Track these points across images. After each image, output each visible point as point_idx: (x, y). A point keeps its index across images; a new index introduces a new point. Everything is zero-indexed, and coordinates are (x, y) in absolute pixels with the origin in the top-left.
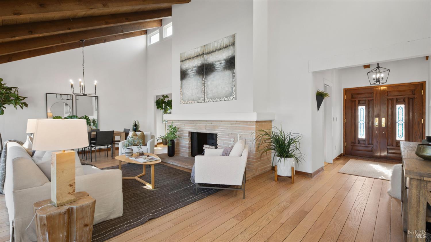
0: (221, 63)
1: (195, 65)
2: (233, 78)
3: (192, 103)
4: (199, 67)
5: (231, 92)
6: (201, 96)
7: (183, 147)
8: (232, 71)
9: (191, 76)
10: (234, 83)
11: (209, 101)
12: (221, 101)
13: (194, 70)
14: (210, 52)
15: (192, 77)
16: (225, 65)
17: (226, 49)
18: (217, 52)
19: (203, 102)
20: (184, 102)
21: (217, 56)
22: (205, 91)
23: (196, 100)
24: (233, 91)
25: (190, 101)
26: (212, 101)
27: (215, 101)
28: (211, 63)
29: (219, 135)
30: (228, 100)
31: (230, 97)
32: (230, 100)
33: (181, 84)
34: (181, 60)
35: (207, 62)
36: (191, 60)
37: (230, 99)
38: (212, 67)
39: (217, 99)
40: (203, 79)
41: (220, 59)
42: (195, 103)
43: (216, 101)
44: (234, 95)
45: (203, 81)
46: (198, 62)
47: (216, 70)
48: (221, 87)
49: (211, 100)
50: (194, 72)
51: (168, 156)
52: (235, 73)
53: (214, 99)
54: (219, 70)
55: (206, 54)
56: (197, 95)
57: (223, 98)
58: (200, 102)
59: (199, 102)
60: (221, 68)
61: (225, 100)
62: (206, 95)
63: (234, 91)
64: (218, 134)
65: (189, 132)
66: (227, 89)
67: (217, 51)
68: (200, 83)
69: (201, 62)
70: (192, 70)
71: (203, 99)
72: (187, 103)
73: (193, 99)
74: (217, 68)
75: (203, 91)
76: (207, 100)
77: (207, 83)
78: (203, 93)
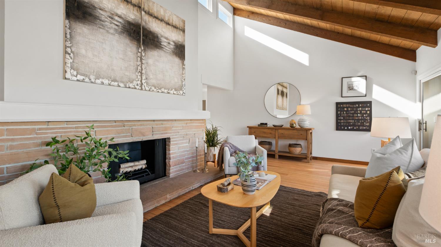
0: (169, 43)
1: (119, 12)
2: (183, 70)
3: (109, 85)
6: (134, 76)
8: (182, 61)
11: (151, 90)
12: (168, 93)
13: (118, 22)
14: (153, 15)
16: (174, 49)
18: (164, 24)
19: (140, 88)
20: (80, 77)
21: (164, 30)
22: (144, 72)
23: (122, 82)
24: (182, 85)
25: (103, 78)
26: (155, 90)
27: (161, 91)
28: (155, 33)
30: (178, 94)
31: (180, 91)
32: (180, 95)
37: (179, 94)
38: (156, 40)
39: (163, 90)
40: (140, 51)
41: (168, 37)
42: (119, 86)
43: (162, 92)
45: (139, 52)
46: (127, 12)
47: (163, 48)
48: (170, 76)
49: (153, 88)
50: (117, 25)
52: (185, 64)
53: (158, 87)
54: (167, 51)
55: (145, 12)
56: (126, 74)
58: (133, 88)
59: (129, 87)
60: (170, 50)
61: (174, 94)
62: (144, 78)
63: (184, 85)
66: (176, 80)
67: (163, 22)
68: (132, 53)
69: (135, 17)
70: (110, 17)
71: (139, 84)
72: (93, 80)
73: (113, 76)
74: (164, 47)
75: (139, 69)
76: (147, 87)
77: (148, 60)
78: (139, 73)
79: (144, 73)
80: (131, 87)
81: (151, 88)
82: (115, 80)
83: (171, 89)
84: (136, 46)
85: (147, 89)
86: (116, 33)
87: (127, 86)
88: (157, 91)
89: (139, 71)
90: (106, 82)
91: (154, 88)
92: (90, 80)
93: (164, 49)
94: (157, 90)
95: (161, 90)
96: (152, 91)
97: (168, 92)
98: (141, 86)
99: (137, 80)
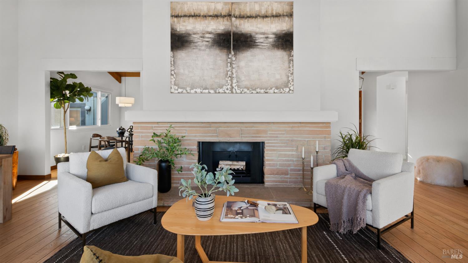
0: (267, 38)
1: (209, 29)
2: (290, 63)
3: (201, 93)
4: (219, 35)
5: (287, 82)
6: (223, 82)
8: (288, 52)
9: (201, 46)
10: (291, 69)
11: (243, 92)
12: (266, 93)
13: (208, 38)
14: (245, 16)
15: (203, 48)
16: (274, 42)
17: (276, 19)
18: (259, 20)
19: (230, 92)
20: (180, 90)
21: (259, 26)
22: (234, 76)
23: (212, 89)
24: (289, 81)
25: (196, 88)
26: (248, 92)
27: (256, 92)
28: (247, 34)
29: (268, 143)
30: (281, 93)
32: (285, 93)
34: (172, 14)
35: (240, 29)
36: (199, 19)
37: (284, 92)
38: (249, 40)
39: (258, 90)
40: (230, 56)
41: (266, 32)
42: (209, 93)
43: (257, 93)
44: (290, 87)
45: (229, 58)
46: (220, 26)
47: (258, 45)
48: (268, 73)
49: (246, 90)
50: (207, 41)
52: (293, 55)
53: (252, 88)
54: (264, 47)
55: (236, 17)
56: (216, 81)
57: (271, 89)
59: (219, 93)
60: (268, 45)
61: (274, 93)
62: (235, 81)
63: (291, 81)
64: (265, 142)
65: (199, 142)
66: (278, 77)
67: (259, 18)
68: (222, 61)
69: (224, 27)
70: (201, 37)
71: (229, 88)
72: (189, 91)
73: (204, 85)
74: (260, 44)
75: (229, 74)
76: (238, 89)
77: (239, 63)
78: (230, 78)
79: (235, 77)
80: (221, 92)
81: (243, 90)
82: (206, 89)
83: (269, 88)
84: (226, 53)
85: (238, 91)
86: (207, 48)
87: (217, 92)
88: (251, 92)
89: (230, 76)
90: (199, 90)
91: (247, 90)
92: (187, 91)
93: (260, 46)
94: (251, 91)
95: (255, 91)
96: (244, 93)
97: (266, 92)
98: (231, 90)
99: (227, 84)
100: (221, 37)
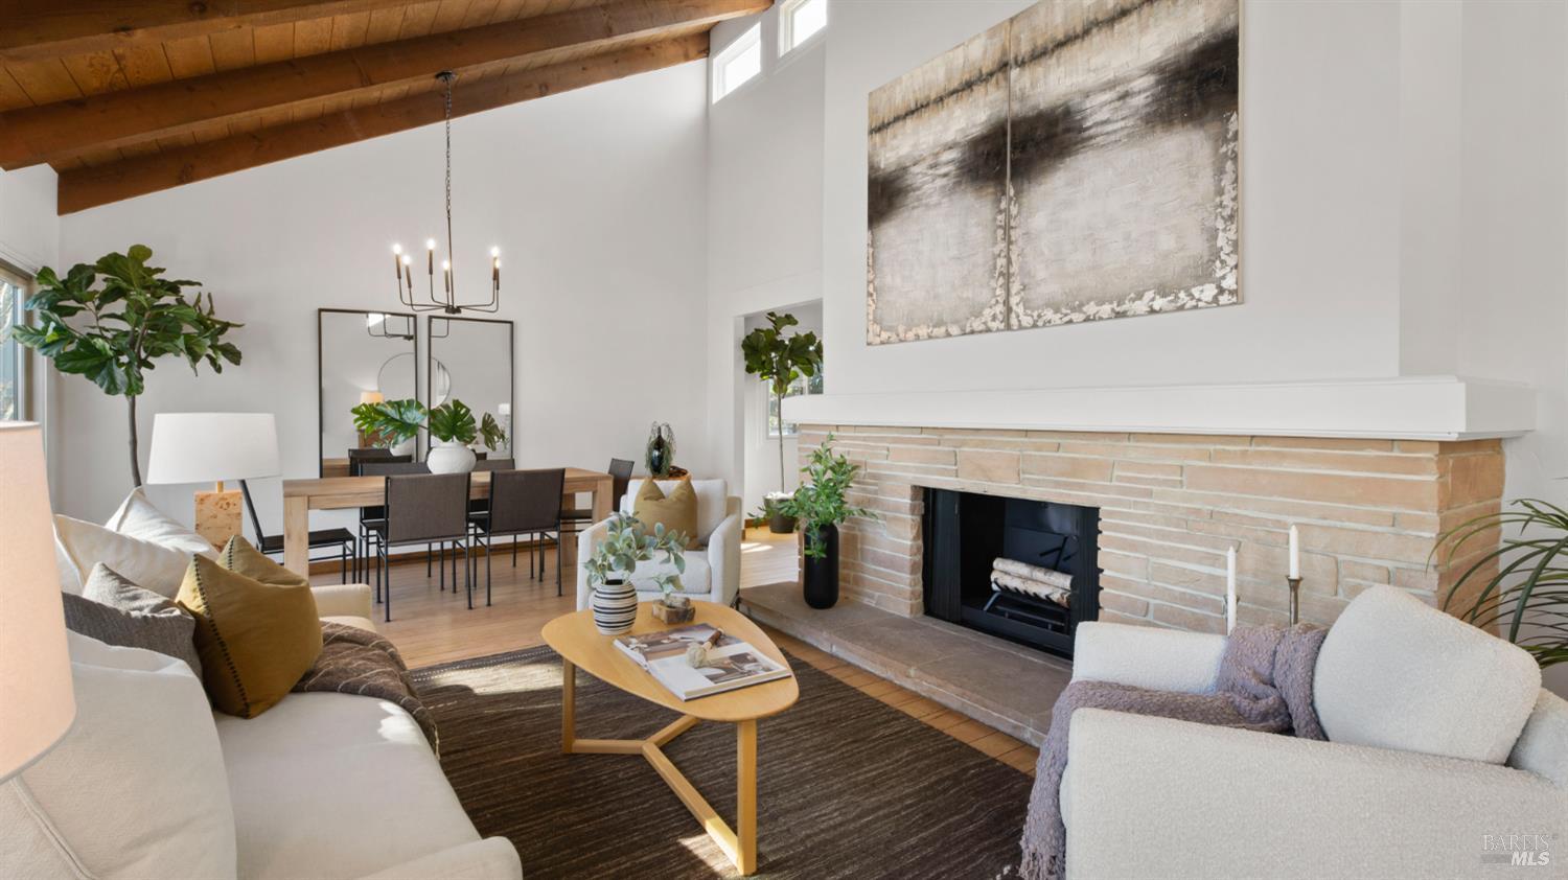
0: (1124, 97)
1: (950, 136)
2: (1220, 171)
3: (930, 337)
4: (977, 143)
5: (1206, 259)
6: (984, 296)
7: (879, 561)
8: (1213, 128)
9: (930, 196)
10: (1226, 199)
11: (1040, 323)
12: (1119, 315)
13: (948, 163)
14: (1050, 46)
15: (935, 199)
16: (1153, 102)
18: (1097, 37)
19: (1002, 326)
20: (885, 335)
21: (1096, 61)
22: (1014, 269)
23: (956, 322)
24: (1215, 254)
25: (918, 326)
26: (1056, 318)
27: (1082, 317)
28: (1053, 110)
29: (1111, 514)
30: (1182, 308)
31: (1195, 291)
32: (1196, 307)
33: (873, 244)
34: (870, 125)
35: (1032, 102)
36: (926, 114)
37: (1194, 303)
38: (1061, 127)
39: (1091, 309)
40: (1003, 205)
41: (1120, 74)
42: (948, 335)
43: (1087, 319)
44: (1224, 277)
45: (1000, 212)
46: (970, 118)
47: (1091, 138)
48: (1127, 237)
49: (1049, 314)
50: (945, 175)
51: (806, 605)
52: (1236, 133)
53: (1071, 306)
54: (1113, 138)
55: (1021, 64)
56: (965, 295)
57: (1140, 296)
58: (981, 332)
59: (972, 332)
60: (1130, 122)
61: (1152, 311)
62: (1015, 287)
63: (1227, 249)
64: (1104, 509)
65: (915, 488)
66: (1167, 242)
67: (1095, 31)
68: (980, 228)
69: (988, 113)
70: (932, 167)
71: (998, 313)
72: (902, 336)
73: (936, 314)
74: (1099, 129)
75: (998, 267)
76: (1026, 315)
77: (1029, 220)
78: (1001, 278)
79: (1017, 271)
80: (976, 329)
81: (1039, 316)
82: (937, 325)
83: (1132, 295)
84: (993, 197)
85: (1027, 321)
86: (943, 197)
87: (968, 330)
88: (1066, 319)
89: (1001, 274)
90: (923, 331)
91: (1052, 311)
92: (898, 335)
93: (1098, 139)
94: (1066, 315)
95: (1081, 311)
96: (1044, 325)
97: (1118, 313)
98: (1007, 320)
99: (993, 301)
100: (981, 149)
